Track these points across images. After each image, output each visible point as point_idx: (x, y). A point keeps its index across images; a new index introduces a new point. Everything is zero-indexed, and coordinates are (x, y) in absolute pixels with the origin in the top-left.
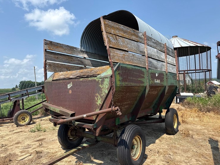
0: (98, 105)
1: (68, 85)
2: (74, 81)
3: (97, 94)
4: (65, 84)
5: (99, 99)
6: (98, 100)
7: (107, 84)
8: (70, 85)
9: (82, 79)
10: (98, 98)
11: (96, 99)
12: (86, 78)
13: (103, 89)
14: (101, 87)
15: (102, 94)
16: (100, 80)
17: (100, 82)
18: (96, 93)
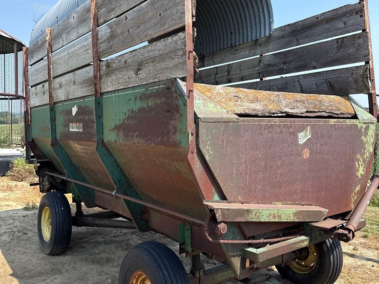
0: (358, 177)
1: (301, 135)
2: (316, 125)
3: (359, 156)
4: (291, 130)
5: (360, 165)
6: (359, 167)
7: (372, 136)
8: (306, 136)
9: (333, 120)
10: (360, 163)
11: (357, 166)
12: (341, 120)
13: (367, 145)
14: (364, 139)
15: (364, 154)
16: (364, 126)
17: (363, 130)
18: (357, 154)
